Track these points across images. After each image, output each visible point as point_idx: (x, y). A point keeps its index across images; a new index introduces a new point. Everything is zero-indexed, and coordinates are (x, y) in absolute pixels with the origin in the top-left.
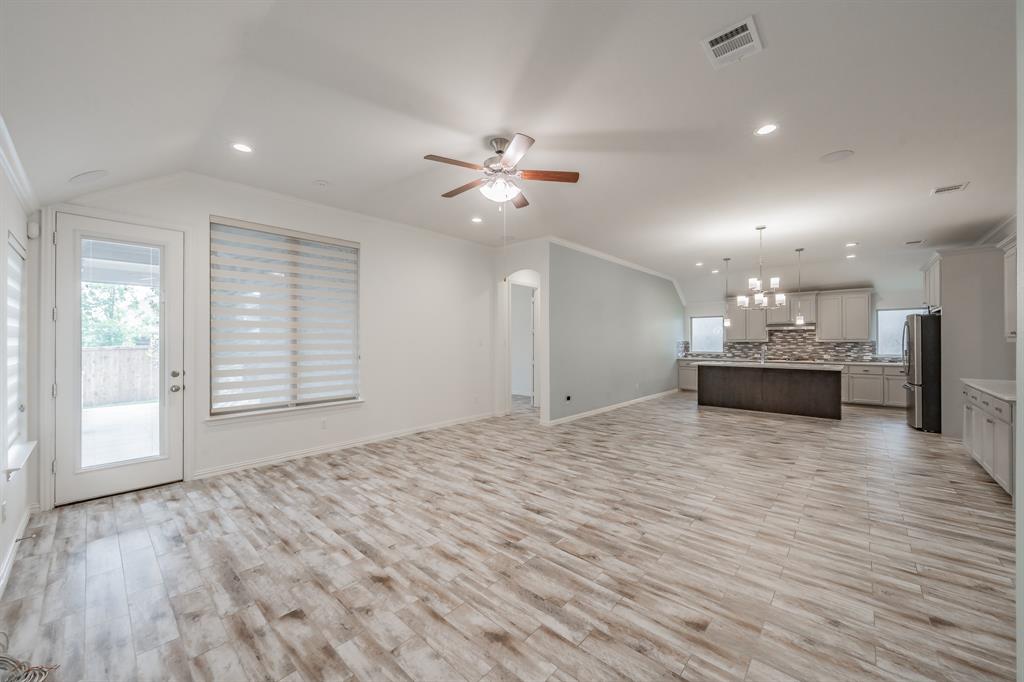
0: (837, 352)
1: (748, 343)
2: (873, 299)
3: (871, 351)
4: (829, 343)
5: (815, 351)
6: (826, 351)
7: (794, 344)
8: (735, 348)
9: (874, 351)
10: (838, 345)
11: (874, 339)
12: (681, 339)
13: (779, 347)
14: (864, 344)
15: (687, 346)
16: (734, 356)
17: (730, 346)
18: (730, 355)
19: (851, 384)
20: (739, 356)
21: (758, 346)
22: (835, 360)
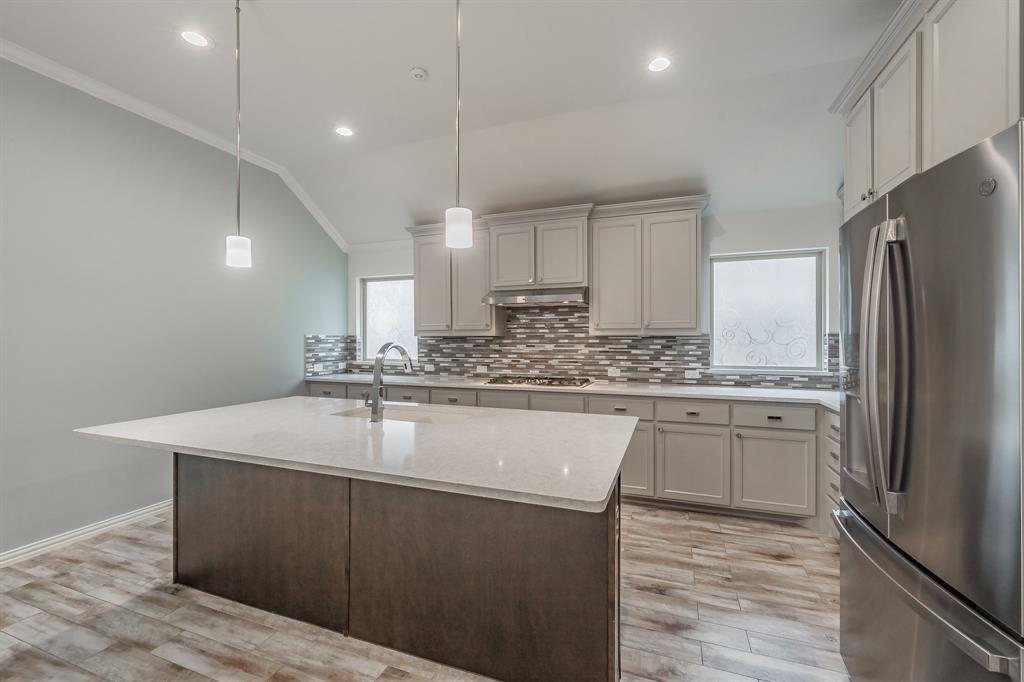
0: (635, 360)
1: (463, 339)
2: (705, 228)
3: (699, 359)
4: (618, 339)
5: (590, 360)
6: (612, 356)
7: (552, 341)
8: (440, 351)
9: (705, 358)
10: (637, 342)
11: (705, 330)
12: (338, 330)
13: (522, 348)
14: (685, 341)
15: (350, 346)
16: (438, 370)
17: (432, 347)
18: (430, 368)
19: (660, 446)
20: (446, 370)
21: (484, 345)
22: (630, 380)
